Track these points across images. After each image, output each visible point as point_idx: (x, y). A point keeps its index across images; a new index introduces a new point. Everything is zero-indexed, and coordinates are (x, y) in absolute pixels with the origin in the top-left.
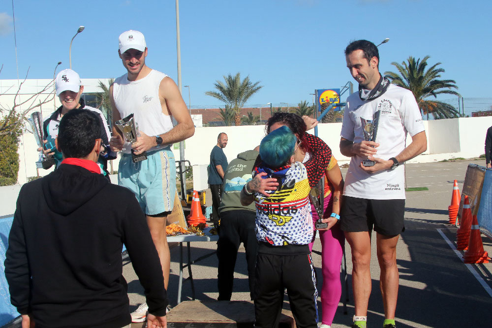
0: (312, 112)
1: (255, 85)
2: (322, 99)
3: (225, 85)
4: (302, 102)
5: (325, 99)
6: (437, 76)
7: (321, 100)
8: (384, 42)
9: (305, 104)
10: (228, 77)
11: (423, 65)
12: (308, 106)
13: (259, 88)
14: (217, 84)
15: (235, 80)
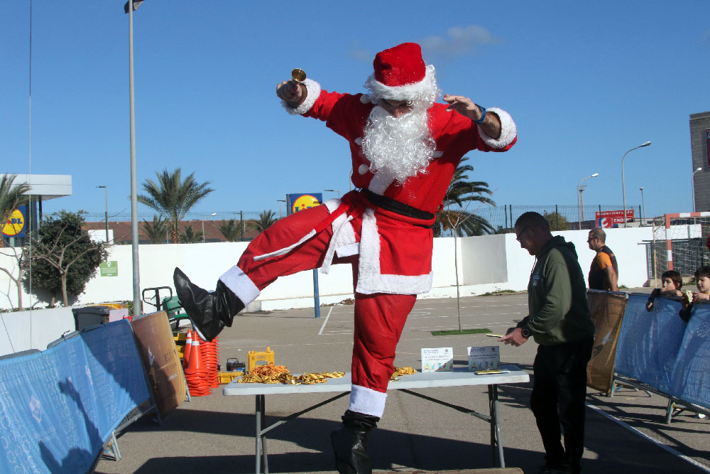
1: (202, 186)
2: (297, 208)
3: (159, 186)
4: (265, 211)
5: (301, 208)
6: (464, 177)
7: (294, 210)
9: (269, 214)
10: (162, 174)
12: (274, 218)
13: (209, 191)
14: (146, 183)
15: (173, 179)
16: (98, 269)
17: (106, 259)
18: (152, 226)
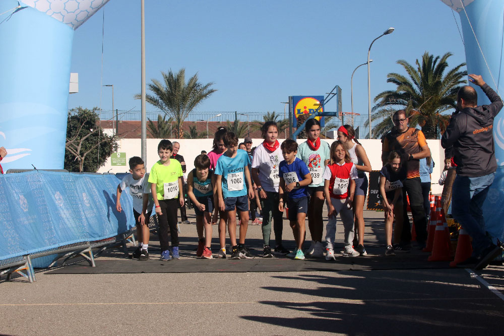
0: (283, 127)
1: (206, 87)
2: (299, 111)
3: (164, 86)
4: (269, 114)
5: (302, 110)
6: (462, 82)
7: (296, 112)
8: (387, 33)
9: (273, 116)
10: (168, 75)
11: (443, 66)
12: (278, 119)
13: (212, 91)
14: (153, 84)
15: (178, 80)
16: (109, 159)
17: (116, 150)
18: (156, 126)
